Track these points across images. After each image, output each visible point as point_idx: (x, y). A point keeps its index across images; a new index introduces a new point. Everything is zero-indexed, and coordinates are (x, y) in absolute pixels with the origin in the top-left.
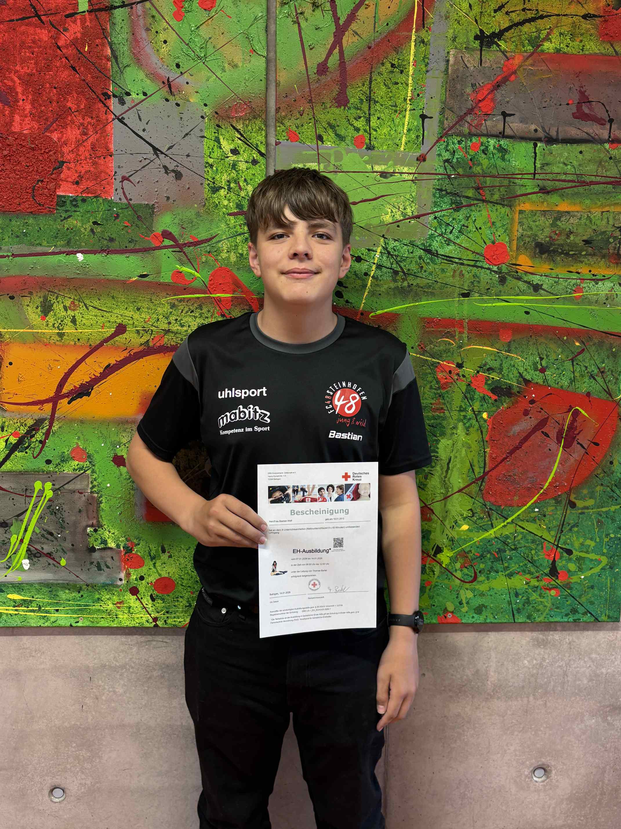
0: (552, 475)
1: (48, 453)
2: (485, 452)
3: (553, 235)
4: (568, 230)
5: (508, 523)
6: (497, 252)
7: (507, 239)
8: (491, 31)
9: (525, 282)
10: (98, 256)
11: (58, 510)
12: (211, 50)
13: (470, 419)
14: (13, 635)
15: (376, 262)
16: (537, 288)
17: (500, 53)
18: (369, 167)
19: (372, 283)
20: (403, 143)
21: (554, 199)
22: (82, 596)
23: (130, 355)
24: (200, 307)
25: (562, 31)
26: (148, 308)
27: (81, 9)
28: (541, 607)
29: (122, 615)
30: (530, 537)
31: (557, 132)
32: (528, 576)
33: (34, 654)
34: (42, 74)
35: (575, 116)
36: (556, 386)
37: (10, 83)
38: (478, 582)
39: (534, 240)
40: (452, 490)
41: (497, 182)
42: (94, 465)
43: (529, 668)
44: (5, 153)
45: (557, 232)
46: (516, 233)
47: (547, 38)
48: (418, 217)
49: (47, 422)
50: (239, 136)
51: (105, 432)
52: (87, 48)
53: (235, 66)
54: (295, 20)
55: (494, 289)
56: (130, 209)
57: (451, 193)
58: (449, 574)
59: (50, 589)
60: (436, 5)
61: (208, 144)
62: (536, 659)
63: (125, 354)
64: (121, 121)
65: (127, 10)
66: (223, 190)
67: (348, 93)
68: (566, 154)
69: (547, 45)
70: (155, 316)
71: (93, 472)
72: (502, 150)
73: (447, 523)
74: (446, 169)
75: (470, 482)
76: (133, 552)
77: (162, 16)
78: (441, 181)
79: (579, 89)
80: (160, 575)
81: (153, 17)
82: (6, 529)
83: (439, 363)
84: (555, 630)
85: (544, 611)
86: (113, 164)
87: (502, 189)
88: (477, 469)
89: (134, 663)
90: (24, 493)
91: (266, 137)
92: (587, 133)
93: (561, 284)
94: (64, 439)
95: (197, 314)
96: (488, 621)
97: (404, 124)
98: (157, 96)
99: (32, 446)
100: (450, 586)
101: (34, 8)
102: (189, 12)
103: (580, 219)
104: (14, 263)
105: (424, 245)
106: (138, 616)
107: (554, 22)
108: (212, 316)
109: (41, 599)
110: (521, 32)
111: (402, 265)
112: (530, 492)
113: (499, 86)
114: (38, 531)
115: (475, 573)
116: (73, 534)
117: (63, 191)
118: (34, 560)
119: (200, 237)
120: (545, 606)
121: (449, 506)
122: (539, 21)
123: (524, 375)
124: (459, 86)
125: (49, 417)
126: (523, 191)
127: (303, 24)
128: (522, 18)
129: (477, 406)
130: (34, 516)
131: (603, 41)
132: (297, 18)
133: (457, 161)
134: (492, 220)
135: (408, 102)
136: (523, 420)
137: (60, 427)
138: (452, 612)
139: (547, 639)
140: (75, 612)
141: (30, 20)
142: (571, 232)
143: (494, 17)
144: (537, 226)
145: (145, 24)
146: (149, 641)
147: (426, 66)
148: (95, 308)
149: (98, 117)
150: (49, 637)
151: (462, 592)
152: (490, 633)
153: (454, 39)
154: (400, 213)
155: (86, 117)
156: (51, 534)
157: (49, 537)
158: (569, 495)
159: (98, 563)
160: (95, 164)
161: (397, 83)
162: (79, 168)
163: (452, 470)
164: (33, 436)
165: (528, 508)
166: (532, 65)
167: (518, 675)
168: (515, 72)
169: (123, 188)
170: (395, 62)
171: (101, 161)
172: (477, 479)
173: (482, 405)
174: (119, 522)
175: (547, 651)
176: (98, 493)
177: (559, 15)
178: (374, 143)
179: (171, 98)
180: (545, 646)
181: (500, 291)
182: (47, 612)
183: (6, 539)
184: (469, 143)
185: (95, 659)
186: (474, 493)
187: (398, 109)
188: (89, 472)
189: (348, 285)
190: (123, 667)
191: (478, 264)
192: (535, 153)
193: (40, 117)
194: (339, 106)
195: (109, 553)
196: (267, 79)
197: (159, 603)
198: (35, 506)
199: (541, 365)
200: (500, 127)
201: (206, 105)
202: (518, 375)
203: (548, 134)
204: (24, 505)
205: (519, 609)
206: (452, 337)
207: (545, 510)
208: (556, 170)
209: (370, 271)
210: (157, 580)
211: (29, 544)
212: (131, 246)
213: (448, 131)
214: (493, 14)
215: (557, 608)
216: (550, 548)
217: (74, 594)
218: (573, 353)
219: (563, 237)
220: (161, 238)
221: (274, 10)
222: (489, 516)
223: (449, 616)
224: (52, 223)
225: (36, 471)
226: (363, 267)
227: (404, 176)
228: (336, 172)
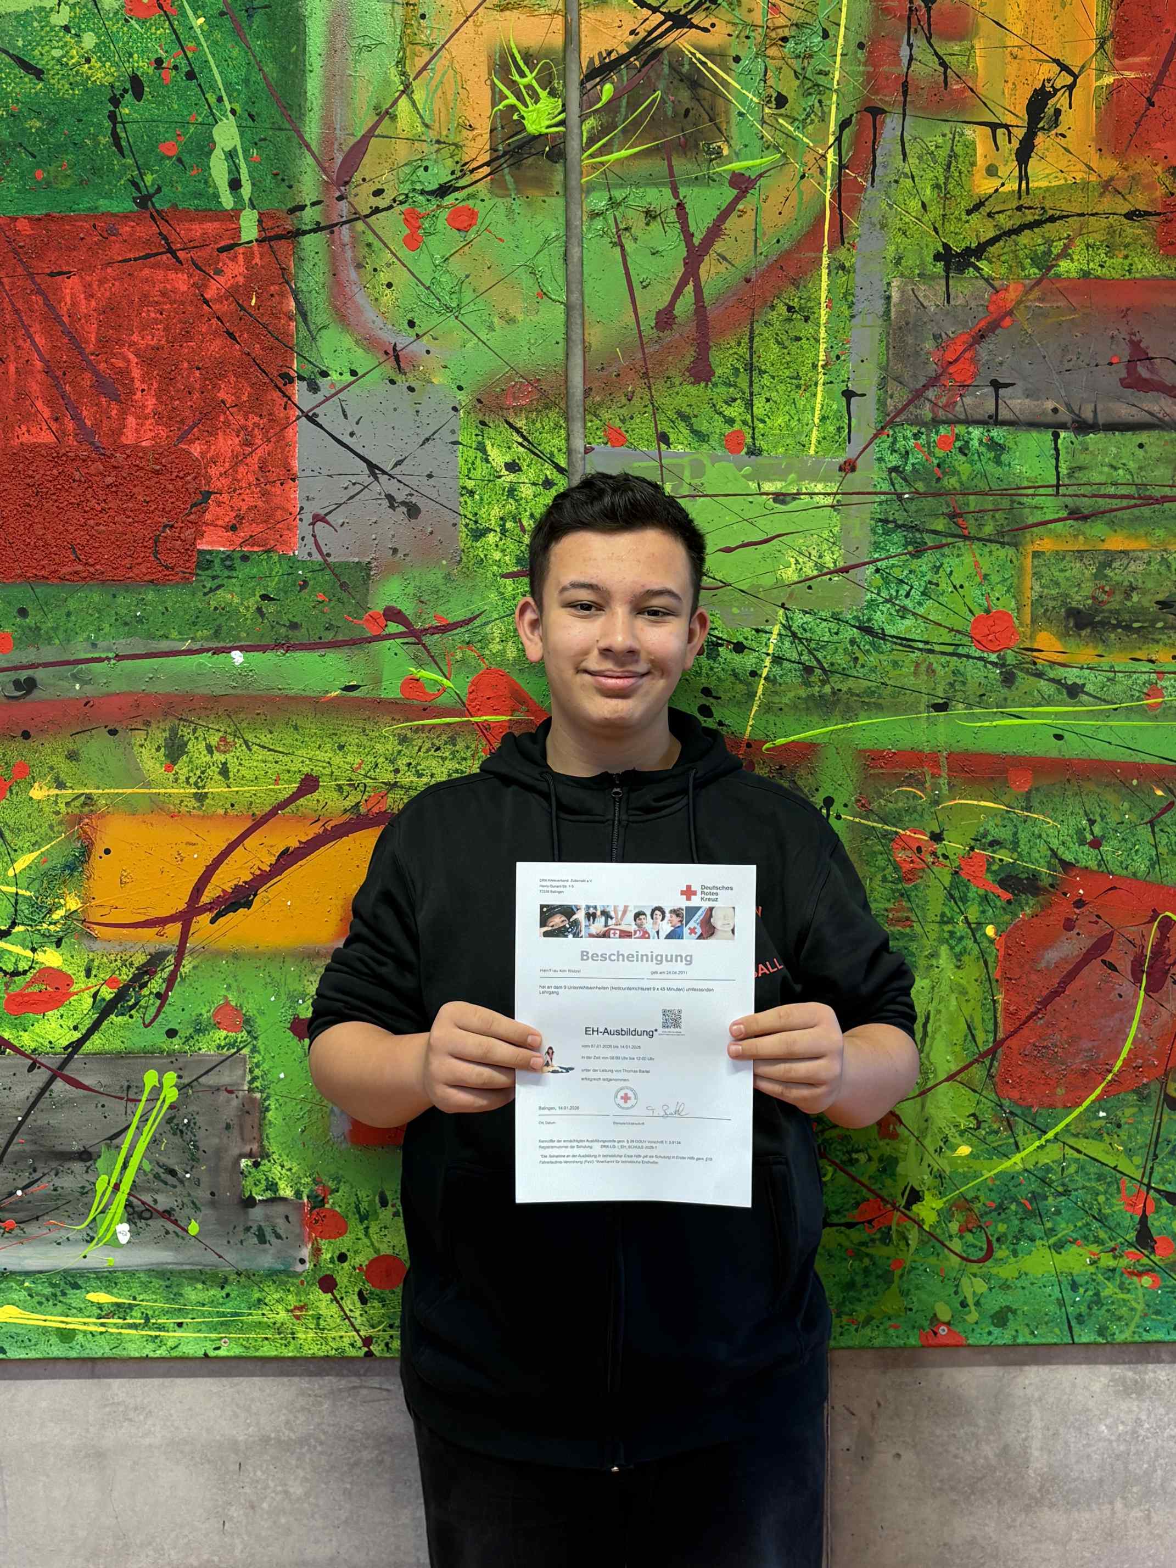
0: (1128, 1045)
1: (172, 1016)
2: (994, 1002)
3: (1098, 593)
4: (1126, 583)
5: (1047, 1141)
6: (996, 629)
7: (1013, 604)
8: (964, 245)
9: (1052, 680)
10: (269, 655)
11: (188, 1125)
12: (468, 296)
13: (961, 938)
14: (93, 1375)
15: (770, 651)
16: (1074, 691)
17: (982, 282)
18: (753, 486)
19: (765, 689)
20: (814, 441)
21: (1097, 529)
22: (228, 1295)
23: (326, 830)
24: (452, 740)
25: (1091, 241)
26: (358, 746)
27: (245, 237)
28: (1124, 1311)
29: (306, 1333)
30: (1093, 1169)
31: (1095, 412)
32: (1094, 1248)
33: (131, 1415)
34: (177, 346)
35: (1125, 384)
36: (1125, 872)
37: (121, 364)
38: (996, 1260)
39: (1064, 603)
40: (936, 1076)
41: (988, 503)
42: (256, 1038)
43: (1110, 1442)
44: (109, 480)
45: (1107, 589)
46: (1028, 593)
47: (1064, 254)
48: (845, 570)
49: (171, 959)
50: (520, 440)
51: (276, 975)
52: (254, 301)
53: (512, 321)
54: (615, 240)
55: (994, 695)
56: (328, 572)
57: (904, 526)
58: (937, 1245)
59: (168, 1283)
60: (863, 206)
61: (465, 454)
62: (1123, 1423)
63: (317, 829)
64: (312, 419)
65: (322, 236)
66: (492, 534)
67: (711, 359)
68: (1114, 450)
69: (1064, 266)
70: (370, 758)
71: (254, 1050)
72: (997, 448)
73: (927, 1142)
74: (893, 484)
75: (969, 1060)
76: (327, 1206)
77: (385, 244)
78: (885, 506)
79: (1128, 338)
80: (377, 1251)
81: (369, 245)
82: (88, 1164)
83: (896, 833)
84: (1159, 1360)
85: (1133, 1319)
86: (297, 494)
87: (997, 515)
88: (980, 1036)
89: (325, 1433)
90: (124, 1095)
91: (568, 439)
92: (1149, 413)
93: (1121, 683)
94: (201, 990)
95: (447, 754)
96: (1020, 1340)
97: (813, 408)
98: (376, 374)
99: (142, 1003)
100: (942, 1270)
101: (165, 238)
102: (431, 234)
103: (1149, 563)
104: (118, 671)
105: (859, 620)
106: (333, 1334)
107: (1076, 226)
108: (473, 756)
109: (151, 1301)
110: (1016, 244)
111: (819, 656)
112: (1087, 1078)
113: (982, 337)
114: (147, 1167)
115: (989, 1243)
116: (214, 1171)
117: (208, 543)
118: (139, 1224)
119: (452, 619)
120: (1132, 1309)
121: (931, 1110)
122: (1049, 226)
123: (1060, 853)
124: (910, 340)
125: (175, 948)
126: (1038, 517)
127: (629, 246)
128: (1016, 221)
129: (973, 913)
130: (142, 1138)
131: (1167, 255)
132: (619, 237)
133: (914, 468)
134: (983, 572)
135: (820, 370)
136: (1064, 938)
137: (194, 968)
138: (948, 1324)
139: (1143, 1380)
140: (213, 1328)
141: (159, 257)
142: (1133, 589)
143: (967, 222)
144: (1068, 579)
145: (354, 258)
146: (354, 1388)
147: (850, 307)
148: (263, 747)
149: (270, 414)
150: (161, 1380)
151: (965, 1281)
152: (1027, 1368)
153: (898, 261)
154: (811, 564)
155: (251, 416)
156: (172, 1173)
157: (170, 1179)
158: (1164, 1086)
159: (260, 1229)
160: (264, 494)
161: (798, 339)
162: (237, 502)
163: (933, 1038)
164: (144, 985)
165: (1087, 1109)
166: (1041, 300)
167: (1089, 1456)
168: (1010, 313)
169: (314, 536)
170: (795, 303)
171: (277, 490)
172: (983, 1055)
173: (983, 912)
174: (301, 1146)
175: (1146, 1405)
176: (262, 1092)
177: (1082, 215)
178: (760, 443)
179: (399, 378)
180: (1139, 1394)
181: (1005, 699)
182: (161, 1328)
183: (87, 1184)
184: (934, 437)
185: (249, 1425)
186: (976, 1082)
187: (802, 382)
188: (246, 1051)
189: (721, 694)
190: (303, 1441)
191: (961, 650)
192: (1057, 449)
193: (170, 419)
194: (696, 382)
195: (280, 1209)
196: (568, 339)
197: (375, 1308)
198: (144, 1120)
199: (1092, 833)
200: (990, 406)
201: (460, 388)
202: (1049, 852)
203: (1079, 416)
204: (124, 1117)
205: (1080, 1315)
206: (920, 784)
207: (1119, 1113)
208: (1096, 477)
209: (761, 668)
210: (372, 1263)
211: (129, 1194)
212: (329, 636)
213: (895, 417)
214: (964, 217)
215: (1158, 1313)
216: (1135, 1190)
217: (212, 1292)
218: (1151, 810)
219: (1118, 597)
220: (382, 621)
221: (578, 223)
222: (1010, 1126)
223: (943, 1331)
224: (188, 599)
225: (148, 1052)
226: (746, 661)
227: (816, 498)
228: (693, 496)
